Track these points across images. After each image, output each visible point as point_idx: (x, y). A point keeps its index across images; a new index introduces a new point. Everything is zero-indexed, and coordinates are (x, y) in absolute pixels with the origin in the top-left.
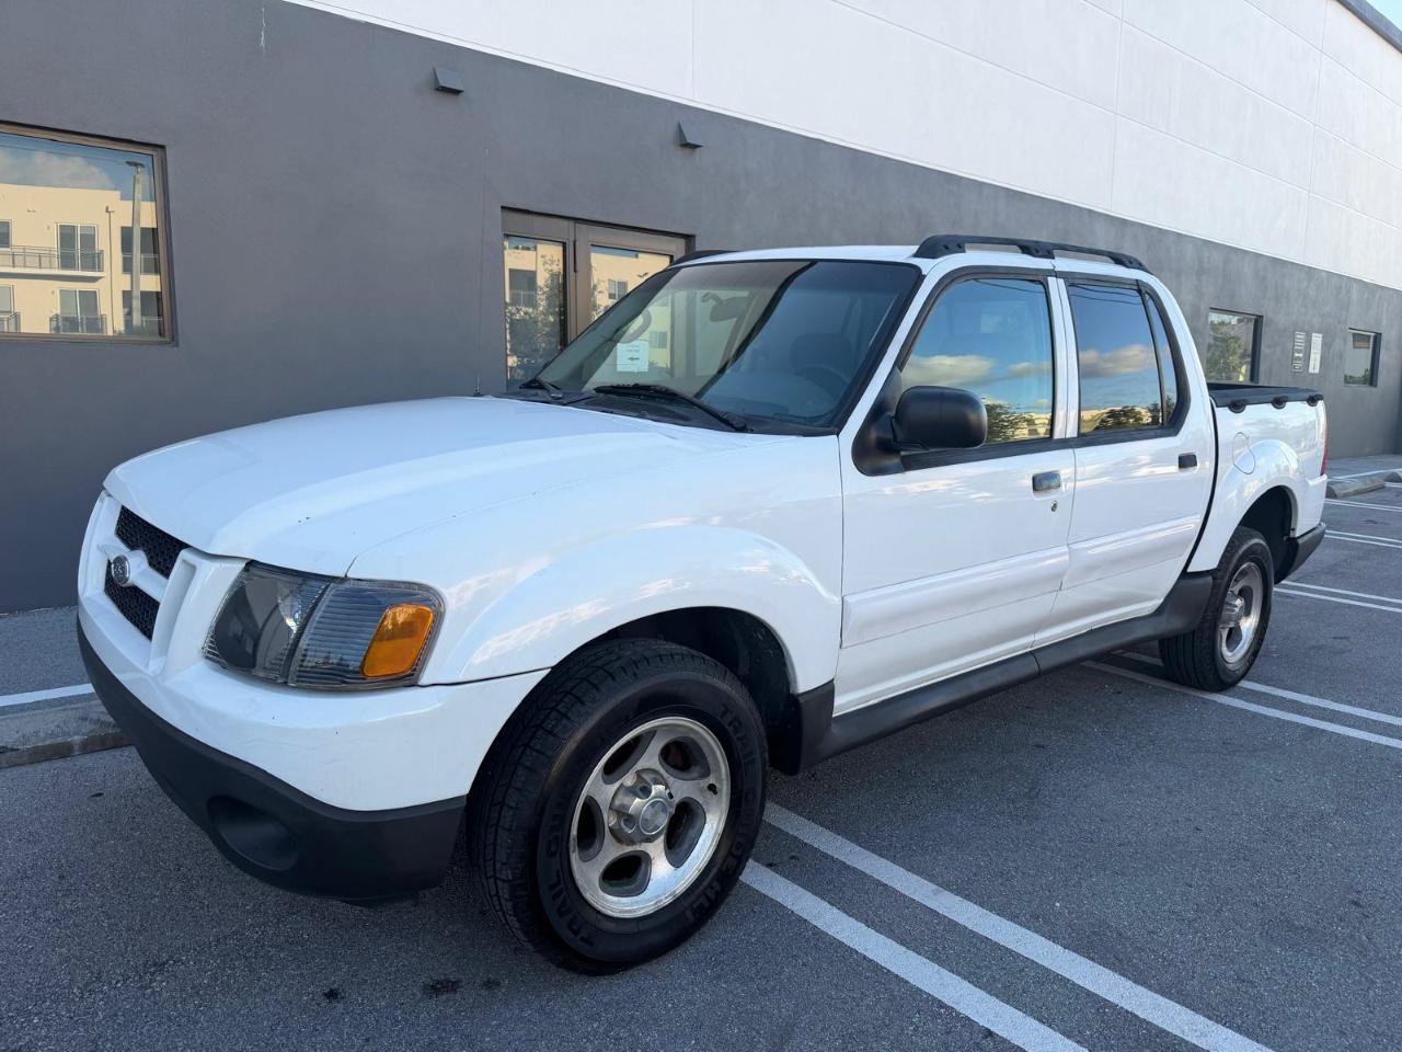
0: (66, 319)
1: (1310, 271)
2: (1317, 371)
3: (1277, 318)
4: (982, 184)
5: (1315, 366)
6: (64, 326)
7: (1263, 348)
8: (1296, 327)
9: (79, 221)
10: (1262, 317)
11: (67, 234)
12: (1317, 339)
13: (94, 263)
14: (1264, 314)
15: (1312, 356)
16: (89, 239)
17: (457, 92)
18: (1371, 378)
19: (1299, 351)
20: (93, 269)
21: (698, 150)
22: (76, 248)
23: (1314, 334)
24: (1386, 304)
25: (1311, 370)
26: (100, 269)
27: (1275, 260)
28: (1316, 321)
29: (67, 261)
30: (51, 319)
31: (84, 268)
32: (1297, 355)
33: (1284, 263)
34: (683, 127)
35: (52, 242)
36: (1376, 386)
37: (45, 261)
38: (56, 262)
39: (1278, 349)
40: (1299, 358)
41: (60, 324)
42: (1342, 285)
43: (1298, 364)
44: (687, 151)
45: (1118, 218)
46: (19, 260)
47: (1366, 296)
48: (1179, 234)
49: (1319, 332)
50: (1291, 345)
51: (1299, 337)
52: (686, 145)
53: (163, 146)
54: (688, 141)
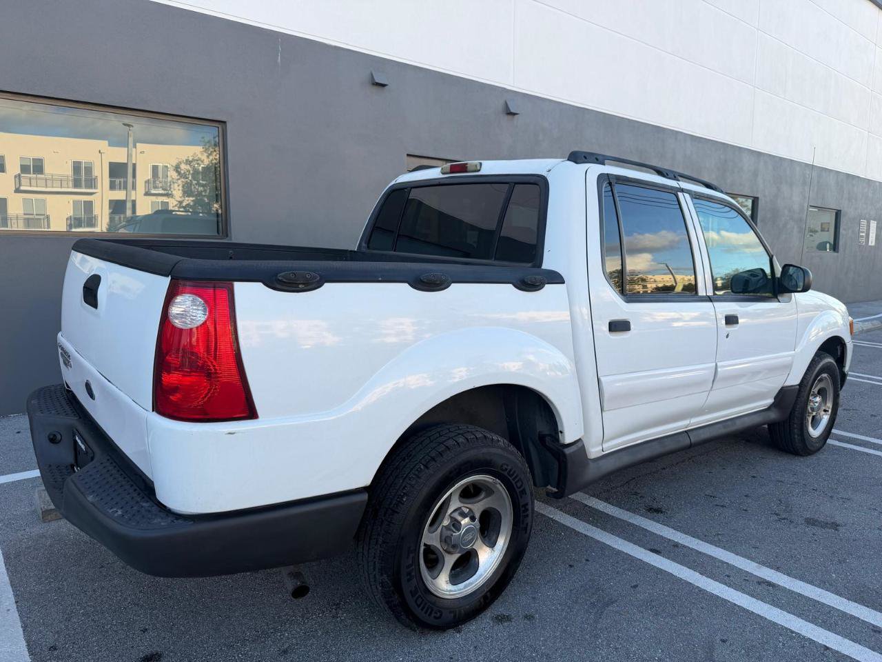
0: (75, 219)
1: (869, 182)
2: (873, 244)
3: (849, 212)
4: (678, 132)
5: (872, 241)
6: (74, 223)
8: (861, 217)
9: (83, 159)
10: (840, 211)
11: (77, 167)
12: (873, 225)
13: (92, 185)
14: (841, 209)
15: (871, 234)
16: (89, 170)
17: (383, 85)
19: (863, 232)
20: (91, 187)
21: (516, 116)
22: (82, 176)
23: (872, 221)
25: (870, 244)
26: (95, 187)
27: (848, 176)
28: (873, 213)
29: (77, 183)
30: (67, 219)
31: (87, 187)
32: (861, 234)
33: (853, 177)
34: (508, 103)
35: (69, 172)
37: (64, 183)
38: (71, 184)
39: (850, 231)
40: (862, 236)
41: (72, 222)
43: (863, 240)
44: (510, 117)
45: (756, 152)
46: (49, 183)
49: (875, 220)
50: (858, 228)
51: (862, 223)
52: (510, 114)
53: (225, 122)
54: (512, 110)
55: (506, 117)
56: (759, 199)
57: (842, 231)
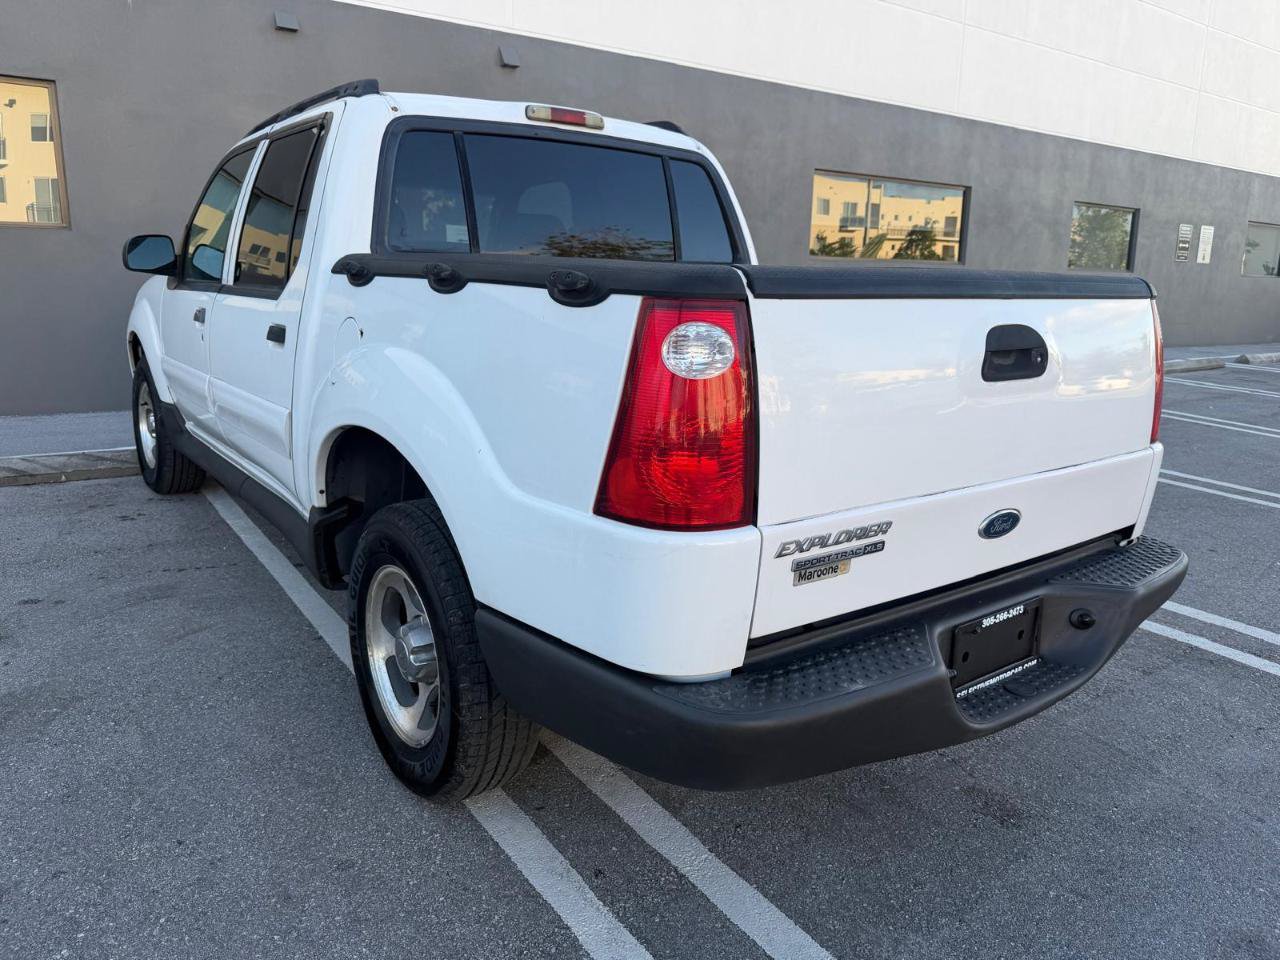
1: (1200, 167)
2: (1207, 261)
3: (1157, 211)
5: (1204, 254)
7: (1139, 239)
8: (1182, 220)
10: (1139, 210)
12: (1207, 233)
14: (1141, 207)
17: (294, 31)
19: (1185, 242)
23: (1203, 227)
27: (1155, 157)
28: (1206, 214)
33: (1166, 159)
34: (502, 51)
39: (1158, 239)
40: (1184, 249)
42: (1241, 183)
43: (1184, 254)
44: (507, 70)
45: (966, 120)
47: (1271, 190)
48: (1037, 133)
49: (1210, 224)
50: (1175, 236)
51: (1186, 230)
52: (505, 66)
53: (54, 81)
54: (506, 62)
55: (501, 71)
56: (973, 189)
57: (1140, 240)
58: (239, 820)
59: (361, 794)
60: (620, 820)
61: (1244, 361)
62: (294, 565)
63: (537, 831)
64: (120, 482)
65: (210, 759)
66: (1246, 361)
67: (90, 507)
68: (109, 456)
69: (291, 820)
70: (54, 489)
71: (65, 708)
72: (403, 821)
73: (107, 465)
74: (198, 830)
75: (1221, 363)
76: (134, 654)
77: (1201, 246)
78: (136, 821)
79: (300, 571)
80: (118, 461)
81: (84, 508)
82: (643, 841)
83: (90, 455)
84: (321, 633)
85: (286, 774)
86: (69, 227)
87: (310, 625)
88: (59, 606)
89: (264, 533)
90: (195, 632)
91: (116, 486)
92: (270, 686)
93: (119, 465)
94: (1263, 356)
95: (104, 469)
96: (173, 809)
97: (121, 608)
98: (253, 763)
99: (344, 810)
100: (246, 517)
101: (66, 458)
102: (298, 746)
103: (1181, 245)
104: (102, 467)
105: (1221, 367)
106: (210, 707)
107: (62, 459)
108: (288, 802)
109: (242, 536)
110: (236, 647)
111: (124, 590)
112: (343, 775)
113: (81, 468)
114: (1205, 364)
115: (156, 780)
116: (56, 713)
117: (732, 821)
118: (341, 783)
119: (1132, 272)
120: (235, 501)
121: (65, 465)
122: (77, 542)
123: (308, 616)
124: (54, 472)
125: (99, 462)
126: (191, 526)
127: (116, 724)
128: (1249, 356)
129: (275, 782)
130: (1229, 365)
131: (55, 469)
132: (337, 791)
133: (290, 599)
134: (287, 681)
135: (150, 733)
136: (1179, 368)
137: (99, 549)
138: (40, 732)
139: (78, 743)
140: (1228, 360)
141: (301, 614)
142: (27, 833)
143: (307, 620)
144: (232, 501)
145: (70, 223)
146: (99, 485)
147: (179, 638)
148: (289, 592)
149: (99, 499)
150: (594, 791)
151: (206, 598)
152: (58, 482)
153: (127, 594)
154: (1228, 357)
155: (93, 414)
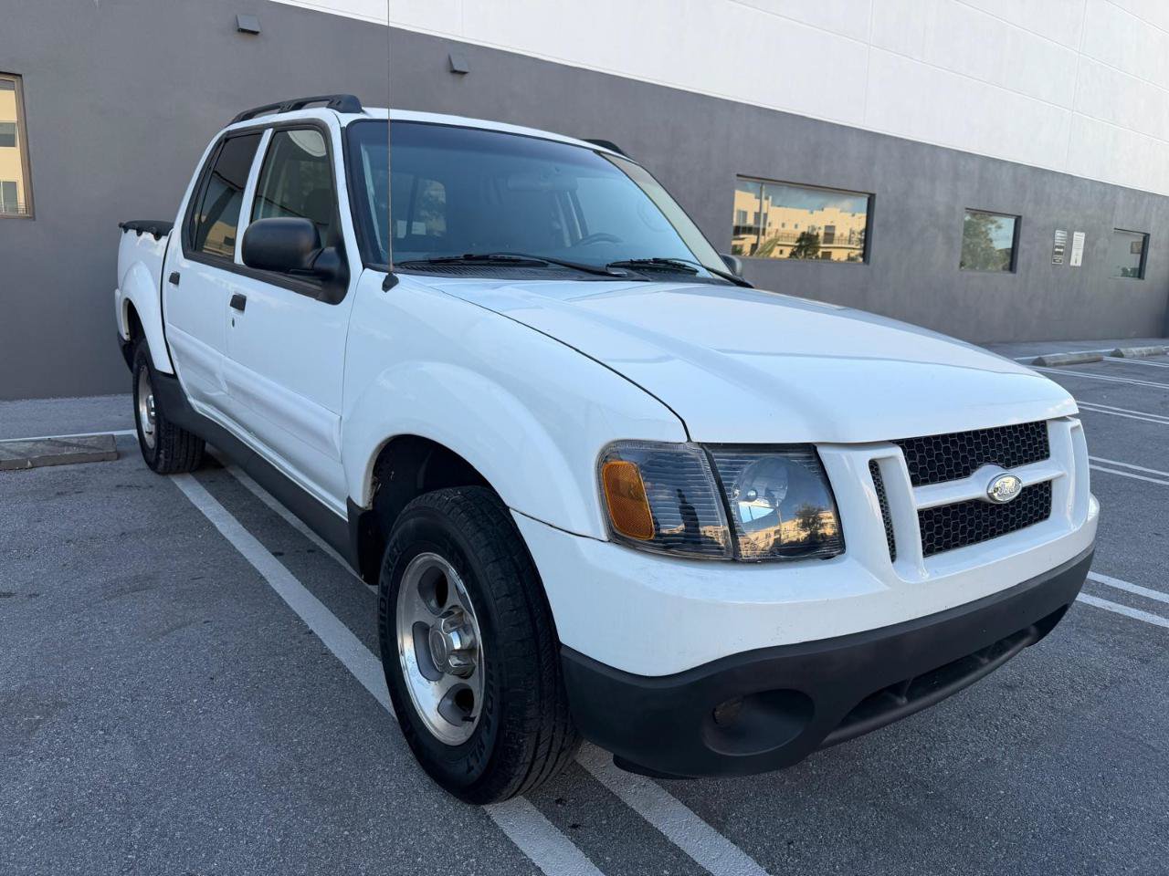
1: (1073, 180)
2: (1079, 264)
3: (1035, 219)
5: (1077, 258)
8: (1056, 227)
10: (1021, 217)
12: (1079, 238)
14: (1022, 214)
17: (255, 33)
18: (1140, 273)
19: (1060, 247)
21: (466, 77)
23: (1076, 233)
24: (1155, 209)
25: (1072, 263)
27: (1034, 169)
28: (1078, 221)
33: (1045, 172)
34: (452, 58)
36: (1143, 279)
39: (1037, 245)
40: (1060, 253)
42: (1107, 194)
43: (1060, 258)
44: (457, 76)
45: (871, 132)
47: (1133, 201)
48: (933, 146)
49: (1082, 231)
50: (1052, 242)
51: (1060, 235)
52: (454, 72)
53: (20, 76)
54: (456, 68)
55: (451, 77)
56: (877, 196)
57: (1022, 244)
58: (252, 847)
59: (382, 812)
60: (665, 838)
61: (1118, 354)
62: (273, 554)
63: (579, 853)
64: (86, 468)
65: (213, 774)
66: (1121, 355)
67: (58, 494)
68: (75, 441)
69: (311, 845)
70: (20, 476)
71: (49, 714)
72: (433, 845)
73: (74, 451)
74: (209, 860)
75: (1099, 356)
76: (118, 652)
77: (1074, 252)
78: (139, 851)
79: (279, 560)
80: (84, 447)
81: (52, 495)
82: (695, 863)
83: (56, 441)
84: (311, 626)
85: (297, 789)
86: (33, 218)
87: (298, 618)
88: (34, 600)
89: (238, 519)
90: (180, 627)
91: (83, 472)
92: (267, 686)
93: (85, 451)
94: (1135, 350)
95: (70, 455)
96: (178, 834)
97: (99, 602)
98: (259, 777)
99: (367, 832)
100: (217, 504)
101: (32, 443)
102: (305, 755)
103: (1057, 250)
104: (68, 453)
105: (1100, 360)
106: (205, 712)
107: (27, 445)
108: (303, 823)
109: (217, 525)
110: (225, 643)
111: (100, 580)
112: (359, 789)
113: (47, 453)
114: (1086, 358)
115: (155, 799)
116: (39, 722)
117: (782, 836)
118: (358, 800)
119: (1015, 272)
120: (205, 487)
121: (30, 451)
122: (47, 530)
123: (294, 609)
124: (19, 458)
125: (65, 448)
126: (163, 513)
127: (105, 734)
128: (1122, 350)
129: (287, 799)
130: (1106, 358)
131: (20, 454)
132: (355, 809)
133: (273, 590)
134: (283, 680)
135: (144, 743)
136: (1063, 361)
137: (70, 537)
138: (23, 744)
139: (66, 756)
140: (1106, 354)
141: (288, 607)
142: (16, 866)
143: (294, 612)
144: (201, 487)
145: (34, 213)
146: (65, 471)
147: (164, 633)
148: (272, 582)
149: (66, 486)
150: (629, 804)
151: (187, 590)
152: (23, 468)
153: (104, 586)
154: (1104, 350)
155: (54, 401)
